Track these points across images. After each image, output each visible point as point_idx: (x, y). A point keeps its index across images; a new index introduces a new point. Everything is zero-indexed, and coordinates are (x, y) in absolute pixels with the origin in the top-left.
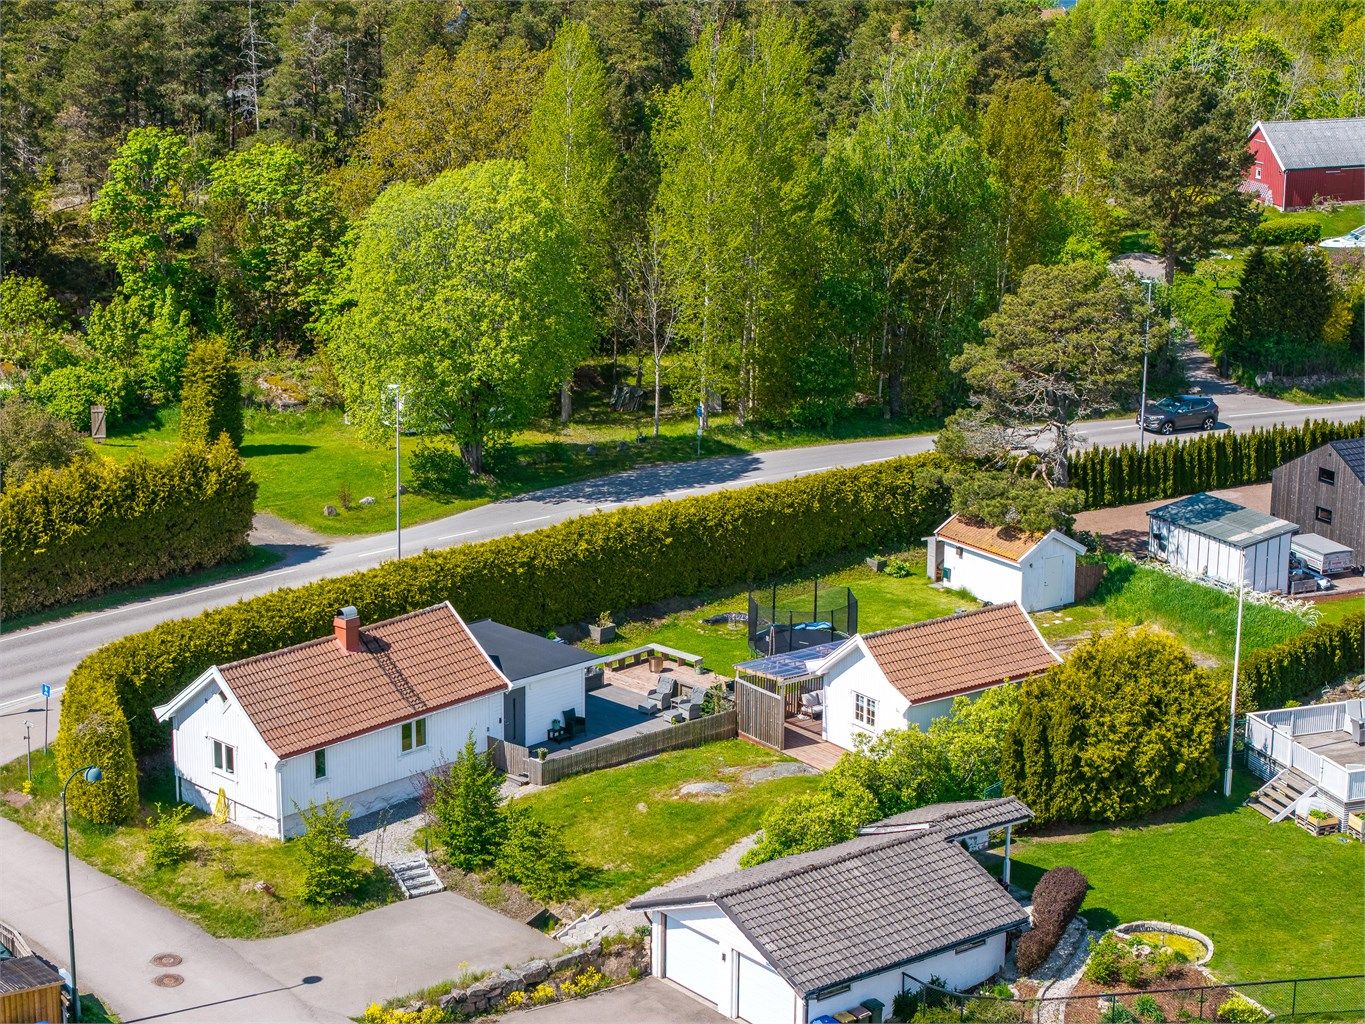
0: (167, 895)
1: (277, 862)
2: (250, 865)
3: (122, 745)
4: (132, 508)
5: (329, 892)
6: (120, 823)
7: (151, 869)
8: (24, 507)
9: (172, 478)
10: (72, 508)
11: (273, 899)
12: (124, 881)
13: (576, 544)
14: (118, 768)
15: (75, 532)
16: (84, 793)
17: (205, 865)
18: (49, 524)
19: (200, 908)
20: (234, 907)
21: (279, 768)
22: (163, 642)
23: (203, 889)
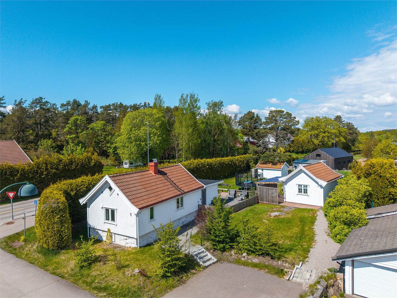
0: (86, 282)
1: (140, 258)
2: (127, 260)
3: (64, 212)
4: (71, 167)
5: (173, 270)
6: (62, 249)
7: (78, 269)
8: (39, 165)
9: (82, 160)
10: (54, 165)
11: (145, 278)
12: (63, 277)
13: (190, 166)
14: (62, 222)
15: (55, 172)
16: (45, 236)
17: (105, 264)
18: (47, 169)
19: (105, 289)
20: (125, 285)
21: (137, 215)
22: (82, 181)
23: (106, 277)
